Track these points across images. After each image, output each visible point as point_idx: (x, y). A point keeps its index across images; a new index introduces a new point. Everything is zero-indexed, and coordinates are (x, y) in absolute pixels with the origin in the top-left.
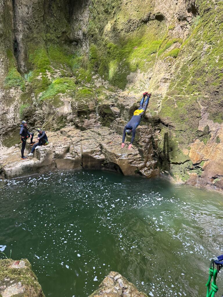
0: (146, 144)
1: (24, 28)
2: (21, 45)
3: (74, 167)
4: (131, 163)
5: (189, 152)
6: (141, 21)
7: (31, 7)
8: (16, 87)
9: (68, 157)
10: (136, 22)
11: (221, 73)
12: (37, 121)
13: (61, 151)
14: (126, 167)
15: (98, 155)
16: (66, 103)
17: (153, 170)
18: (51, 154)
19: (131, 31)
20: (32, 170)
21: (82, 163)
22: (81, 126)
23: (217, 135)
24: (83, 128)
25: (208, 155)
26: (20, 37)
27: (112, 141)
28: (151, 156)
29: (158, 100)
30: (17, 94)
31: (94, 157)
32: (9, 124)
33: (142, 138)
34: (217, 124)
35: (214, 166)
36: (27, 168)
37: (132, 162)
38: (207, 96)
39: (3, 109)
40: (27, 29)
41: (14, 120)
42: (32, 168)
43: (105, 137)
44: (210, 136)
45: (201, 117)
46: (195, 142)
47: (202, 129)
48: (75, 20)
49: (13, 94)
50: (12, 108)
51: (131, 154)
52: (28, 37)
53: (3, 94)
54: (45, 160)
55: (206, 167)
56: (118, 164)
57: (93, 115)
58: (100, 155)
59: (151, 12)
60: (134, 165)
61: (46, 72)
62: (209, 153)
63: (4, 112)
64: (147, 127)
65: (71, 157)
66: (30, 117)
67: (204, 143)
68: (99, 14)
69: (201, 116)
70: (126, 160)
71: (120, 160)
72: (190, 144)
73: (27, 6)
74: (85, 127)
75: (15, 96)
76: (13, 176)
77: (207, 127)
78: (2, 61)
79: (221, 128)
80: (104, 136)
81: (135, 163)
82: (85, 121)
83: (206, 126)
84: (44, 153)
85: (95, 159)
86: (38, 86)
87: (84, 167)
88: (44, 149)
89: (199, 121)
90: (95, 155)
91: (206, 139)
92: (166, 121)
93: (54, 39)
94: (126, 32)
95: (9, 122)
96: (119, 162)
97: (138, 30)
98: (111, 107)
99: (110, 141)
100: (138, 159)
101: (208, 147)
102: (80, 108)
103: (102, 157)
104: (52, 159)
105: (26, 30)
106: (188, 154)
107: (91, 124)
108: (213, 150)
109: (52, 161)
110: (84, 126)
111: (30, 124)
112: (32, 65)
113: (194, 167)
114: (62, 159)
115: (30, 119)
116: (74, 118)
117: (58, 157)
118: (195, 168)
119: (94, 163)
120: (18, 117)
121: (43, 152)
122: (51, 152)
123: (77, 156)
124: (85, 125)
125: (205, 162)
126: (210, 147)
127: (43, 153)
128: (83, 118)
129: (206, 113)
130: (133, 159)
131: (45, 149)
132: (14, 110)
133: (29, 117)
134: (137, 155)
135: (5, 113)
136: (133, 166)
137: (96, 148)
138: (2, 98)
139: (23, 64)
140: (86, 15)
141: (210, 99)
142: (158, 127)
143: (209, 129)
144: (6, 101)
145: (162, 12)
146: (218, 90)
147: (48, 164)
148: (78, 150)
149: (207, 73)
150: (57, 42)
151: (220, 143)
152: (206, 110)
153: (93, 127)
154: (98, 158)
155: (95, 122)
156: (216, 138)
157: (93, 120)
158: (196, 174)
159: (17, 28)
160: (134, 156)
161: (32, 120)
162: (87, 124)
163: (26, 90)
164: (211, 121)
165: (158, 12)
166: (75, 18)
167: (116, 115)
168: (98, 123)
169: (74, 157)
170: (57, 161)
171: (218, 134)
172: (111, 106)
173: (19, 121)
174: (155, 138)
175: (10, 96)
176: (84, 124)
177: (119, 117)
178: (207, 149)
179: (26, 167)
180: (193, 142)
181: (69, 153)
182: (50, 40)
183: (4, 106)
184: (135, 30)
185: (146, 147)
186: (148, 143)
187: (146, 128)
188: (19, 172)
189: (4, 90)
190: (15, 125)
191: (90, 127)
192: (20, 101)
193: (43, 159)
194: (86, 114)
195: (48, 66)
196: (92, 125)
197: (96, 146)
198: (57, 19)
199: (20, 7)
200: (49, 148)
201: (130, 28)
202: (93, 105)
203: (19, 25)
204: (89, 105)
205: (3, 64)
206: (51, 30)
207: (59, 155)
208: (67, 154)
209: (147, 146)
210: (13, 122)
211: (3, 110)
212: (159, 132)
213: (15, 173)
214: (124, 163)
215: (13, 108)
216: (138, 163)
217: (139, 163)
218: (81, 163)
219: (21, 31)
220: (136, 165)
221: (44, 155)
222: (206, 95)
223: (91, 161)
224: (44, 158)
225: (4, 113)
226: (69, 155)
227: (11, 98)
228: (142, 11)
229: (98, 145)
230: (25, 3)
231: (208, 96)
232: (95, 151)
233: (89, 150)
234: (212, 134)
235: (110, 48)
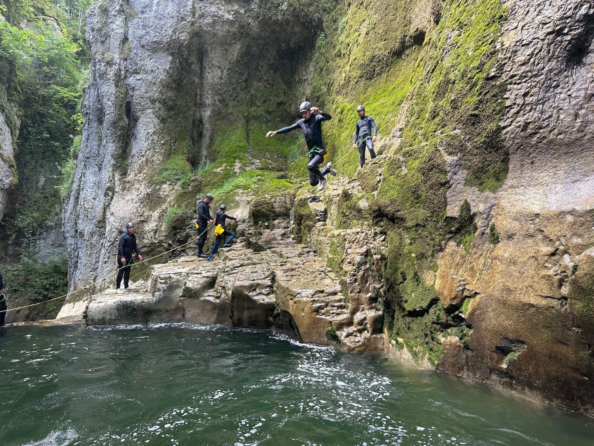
0: (354, 267)
1: (215, 100)
2: (207, 126)
3: (217, 319)
4: (317, 311)
5: (435, 276)
6: (391, 54)
7: (227, 68)
8: (173, 182)
9: (208, 296)
10: (383, 59)
11: (477, 73)
12: (191, 236)
13: (196, 283)
14: (307, 321)
15: (264, 294)
16: (242, 204)
17: (372, 334)
18: (178, 287)
19: (377, 74)
20: (136, 314)
21: (232, 312)
22: (255, 243)
23: (491, 223)
24: (259, 247)
25: (475, 280)
26: (207, 113)
27: (299, 268)
28: (366, 298)
29: (378, 170)
30: (171, 192)
31: (256, 298)
32: (146, 241)
33: (350, 254)
34: (487, 193)
35: (492, 311)
36: (126, 308)
37: (321, 308)
38: (457, 131)
39: (141, 214)
40: (220, 101)
41: (155, 233)
42: (135, 310)
43: (289, 259)
44: (476, 229)
45: (448, 182)
46: (447, 250)
47: (456, 211)
48: (298, 82)
49: (165, 192)
50: (156, 214)
51: (322, 292)
52: (219, 113)
53: (149, 191)
54: (163, 298)
55: (472, 314)
56: (291, 312)
57: (280, 221)
58: (268, 295)
59: (406, 34)
60: (323, 317)
61: (235, 162)
62: (478, 275)
63: (142, 219)
64: (359, 230)
65: (214, 296)
66: (181, 229)
67: (465, 250)
68: (328, 62)
69: (449, 179)
70: (307, 302)
71: (295, 303)
72: (436, 255)
73: (220, 68)
74: (262, 243)
75: (168, 196)
76: (98, 320)
77: (466, 207)
78: (163, 144)
79: (497, 202)
80: (287, 258)
81: (328, 311)
82: (264, 232)
83: (462, 203)
84: (164, 283)
85: (254, 302)
86: (212, 181)
87: (235, 322)
88: (168, 275)
89: (445, 193)
90: (257, 295)
91: (468, 238)
92: (389, 208)
93: (262, 115)
94: (367, 79)
95: (146, 236)
96: (293, 308)
97: (389, 71)
98: (311, 202)
99: (294, 267)
100: (336, 304)
101: (474, 257)
102: (256, 207)
103: (272, 299)
104: (179, 299)
105: (218, 103)
106: (432, 283)
107: (274, 239)
108: (485, 264)
109: (178, 302)
110: (260, 242)
111: (179, 241)
112: (216, 154)
113: (449, 318)
114: (196, 301)
115: (179, 232)
116: (247, 229)
117: (190, 294)
118: (452, 323)
119: (254, 313)
120: (163, 230)
121: (163, 281)
122: (180, 284)
123: (223, 296)
124: (263, 240)
125: (472, 300)
126: (479, 258)
127: (161, 283)
128: (261, 226)
129: (460, 172)
130: (322, 301)
131: (170, 276)
132: (159, 217)
133: (178, 229)
134: (335, 294)
135: (143, 221)
136: (322, 319)
137: (262, 279)
138: (145, 197)
139: (205, 154)
140: (311, 69)
141: (463, 137)
142: (382, 227)
143: (469, 210)
144: (151, 202)
145: (420, 27)
146: (476, 112)
147: (168, 308)
148: (229, 283)
149: (454, 83)
150: (267, 120)
151: (498, 242)
152: (458, 165)
153: (280, 244)
154: (261, 301)
155: (284, 235)
156: (488, 231)
157: (281, 231)
158: (457, 339)
159: (204, 101)
160: (327, 296)
161: (184, 234)
162: (266, 238)
163: (190, 187)
164: (473, 188)
165: (415, 29)
166: (297, 80)
167: (317, 215)
168: (289, 237)
169: (218, 298)
170: (187, 302)
171: (493, 220)
172: (310, 200)
173: (163, 236)
174: (375, 254)
175: (159, 194)
176: (261, 238)
177: (322, 221)
178: (471, 263)
179: (125, 305)
180: (442, 250)
181: (212, 290)
182: (255, 118)
183: (144, 209)
184: (382, 72)
185: (354, 275)
186: (360, 264)
187: (358, 233)
188: (111, 314)
189: (151, 185)
190: (155, 243)
191: (273, 246)
192: (172, 204)
193: (160, 295)
194: (268, 220)
195: (242, 154)
196: (276, 240)
197: (263, 276)
198: (269, 84)
199: (210, 70)
200: (178, 277)
201: (374, 71)
202: (286, 204)
203: (207, 97)
204: (275, 202)
205: (162, 149)
206: (257, 102)
207: (191, 290)
208: (209, 291)
209: (358, 272)
210: (151, 237)
211: (141, 216)
212: (384, 240)
213: (102, 316)
214: (303, 310)
215: (158, 214)
216: (333, 313)
217: (338, 314)
218: (230, 312)
219: (209, 105)
220: (328, 318)
221: (163, 288)
222: (455, 129)
223: (249, 308)
224: (161, 293)
225: (141, 221)
226: (211, 294)
227: (161, 198)
228: (392, 37)
229: (267, 273)
230: (217, 64)
231: (459, 131)
232: (258, 285)
233: (247, 283)
234: (479, 222)
235: (342, 112)
